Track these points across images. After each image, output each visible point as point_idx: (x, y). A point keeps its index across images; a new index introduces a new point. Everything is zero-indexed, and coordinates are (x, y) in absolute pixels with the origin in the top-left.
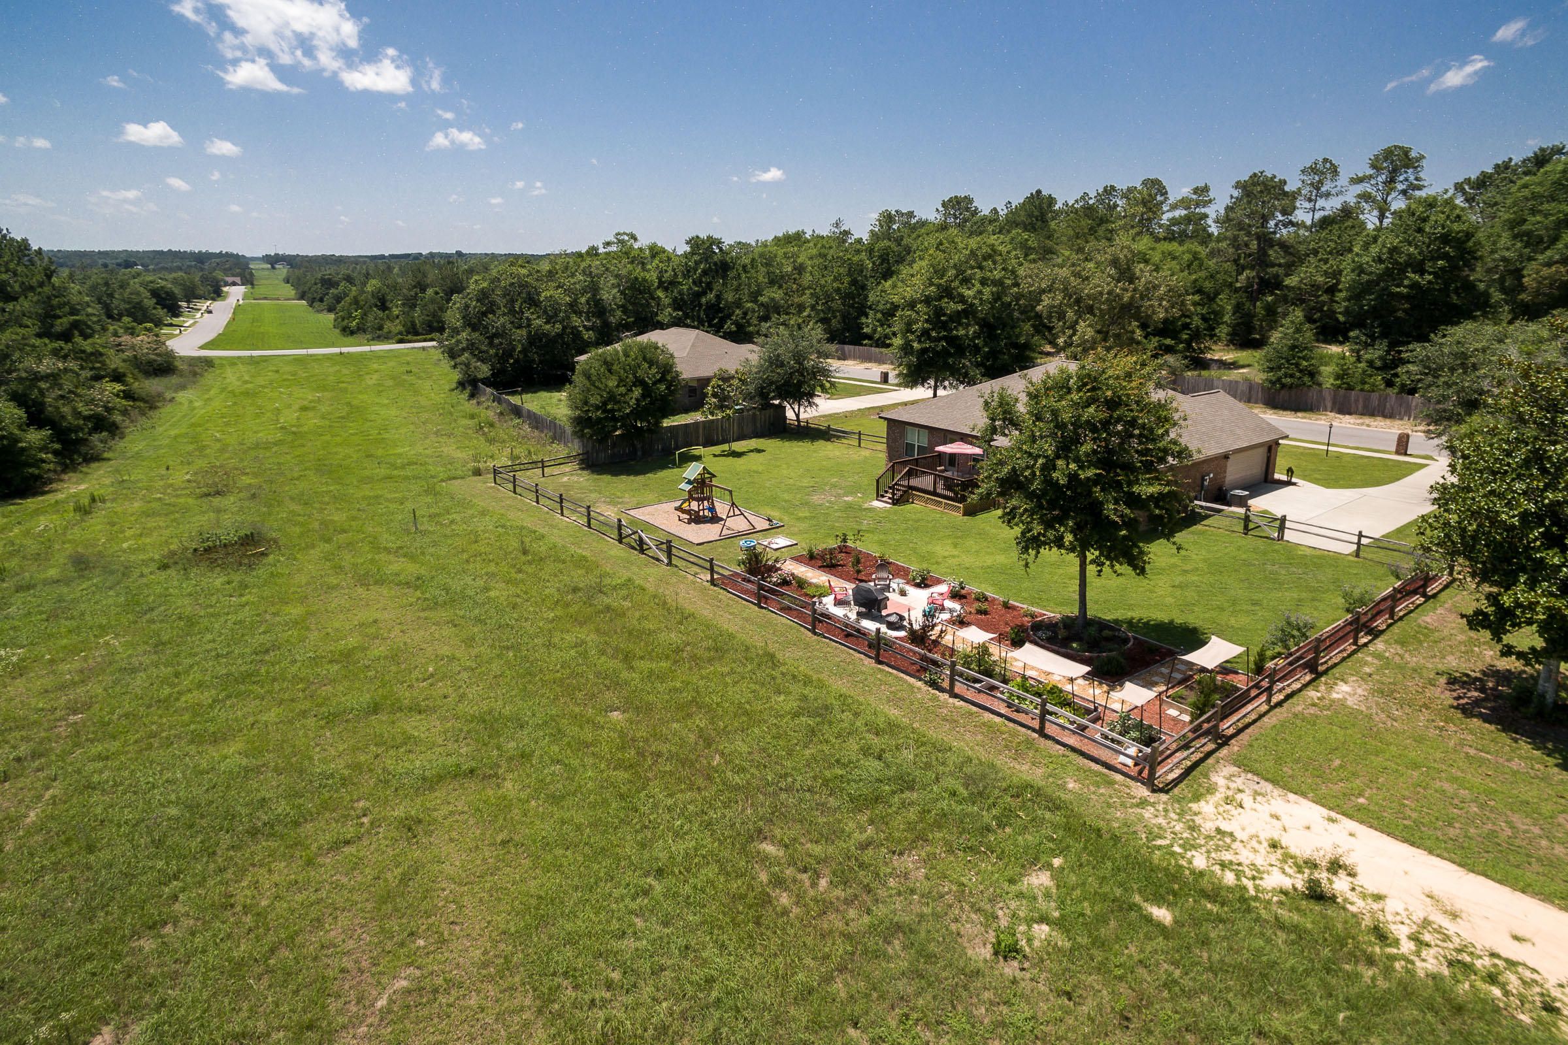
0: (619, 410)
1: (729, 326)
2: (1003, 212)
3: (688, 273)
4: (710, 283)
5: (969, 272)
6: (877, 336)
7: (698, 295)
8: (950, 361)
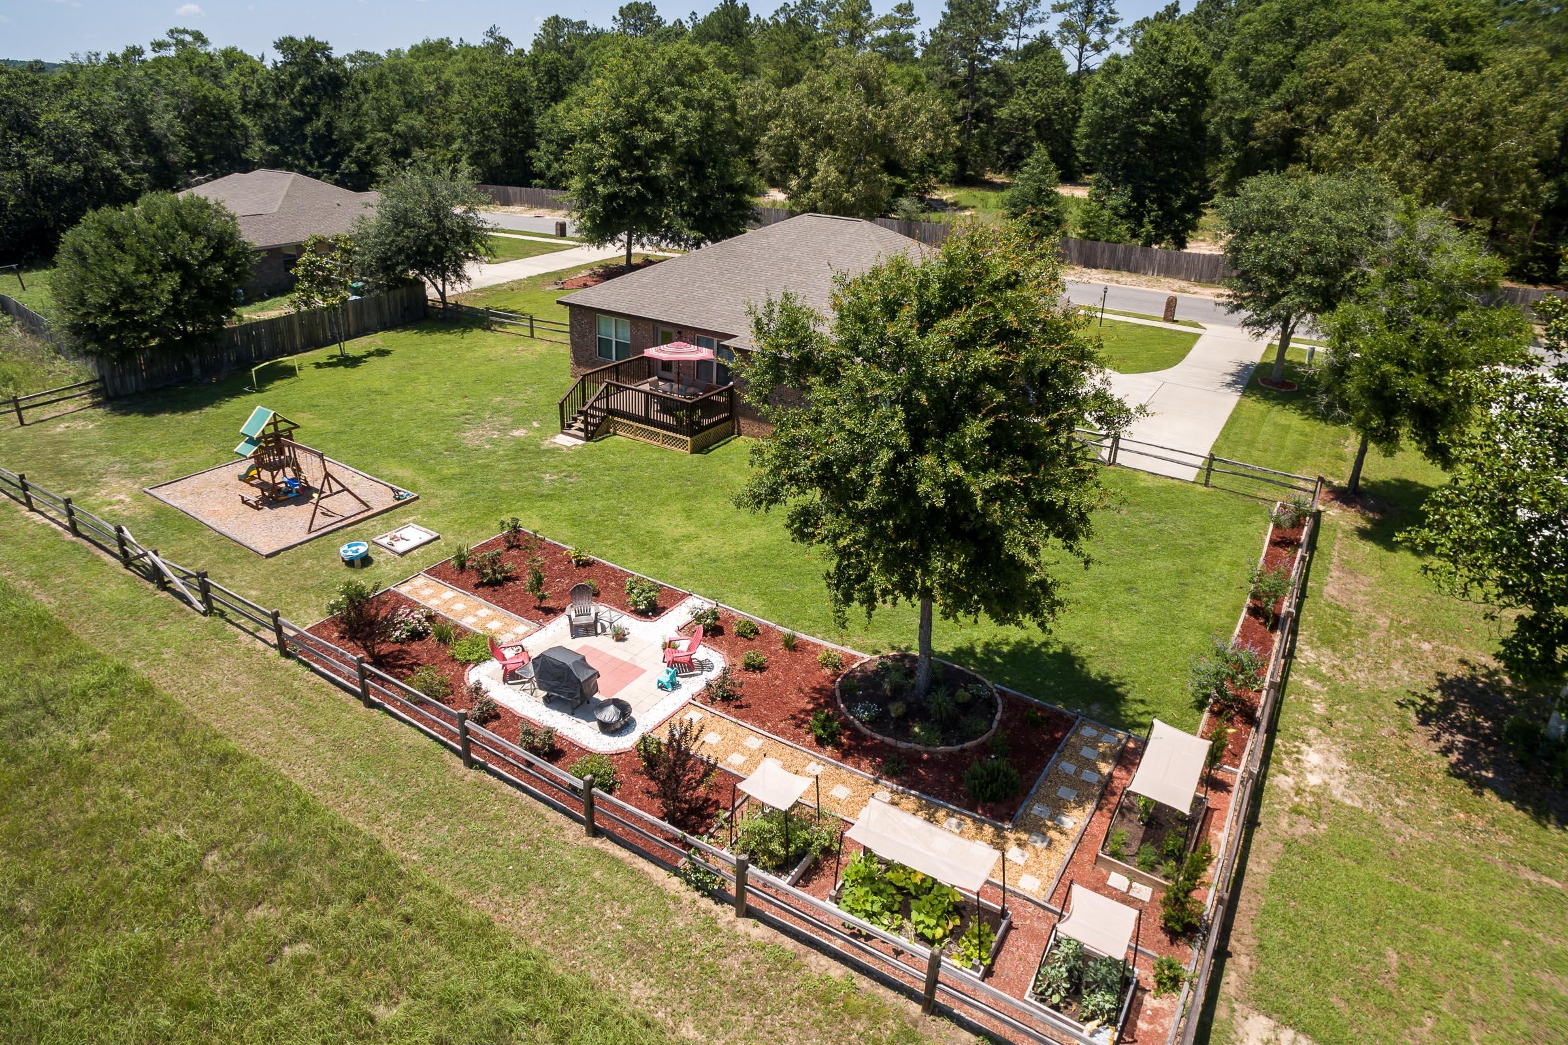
0: (142, 312)
1: (348, 165)
2: (689, 26)
3: (281, 90)
4: (316, 104)
5: (667, 90)
6: (550, 174)
7: (300, 123)
8: (649, 210)
